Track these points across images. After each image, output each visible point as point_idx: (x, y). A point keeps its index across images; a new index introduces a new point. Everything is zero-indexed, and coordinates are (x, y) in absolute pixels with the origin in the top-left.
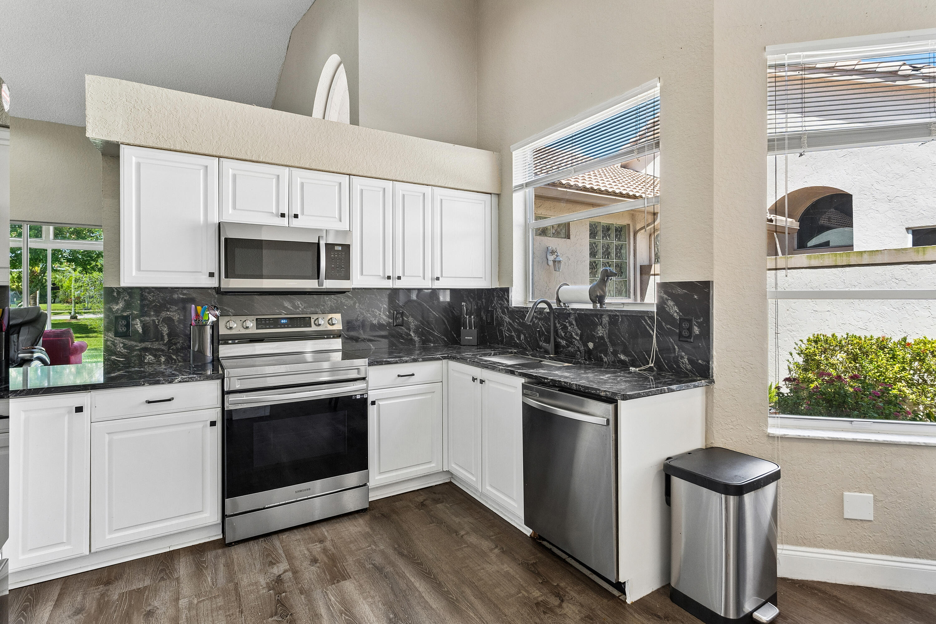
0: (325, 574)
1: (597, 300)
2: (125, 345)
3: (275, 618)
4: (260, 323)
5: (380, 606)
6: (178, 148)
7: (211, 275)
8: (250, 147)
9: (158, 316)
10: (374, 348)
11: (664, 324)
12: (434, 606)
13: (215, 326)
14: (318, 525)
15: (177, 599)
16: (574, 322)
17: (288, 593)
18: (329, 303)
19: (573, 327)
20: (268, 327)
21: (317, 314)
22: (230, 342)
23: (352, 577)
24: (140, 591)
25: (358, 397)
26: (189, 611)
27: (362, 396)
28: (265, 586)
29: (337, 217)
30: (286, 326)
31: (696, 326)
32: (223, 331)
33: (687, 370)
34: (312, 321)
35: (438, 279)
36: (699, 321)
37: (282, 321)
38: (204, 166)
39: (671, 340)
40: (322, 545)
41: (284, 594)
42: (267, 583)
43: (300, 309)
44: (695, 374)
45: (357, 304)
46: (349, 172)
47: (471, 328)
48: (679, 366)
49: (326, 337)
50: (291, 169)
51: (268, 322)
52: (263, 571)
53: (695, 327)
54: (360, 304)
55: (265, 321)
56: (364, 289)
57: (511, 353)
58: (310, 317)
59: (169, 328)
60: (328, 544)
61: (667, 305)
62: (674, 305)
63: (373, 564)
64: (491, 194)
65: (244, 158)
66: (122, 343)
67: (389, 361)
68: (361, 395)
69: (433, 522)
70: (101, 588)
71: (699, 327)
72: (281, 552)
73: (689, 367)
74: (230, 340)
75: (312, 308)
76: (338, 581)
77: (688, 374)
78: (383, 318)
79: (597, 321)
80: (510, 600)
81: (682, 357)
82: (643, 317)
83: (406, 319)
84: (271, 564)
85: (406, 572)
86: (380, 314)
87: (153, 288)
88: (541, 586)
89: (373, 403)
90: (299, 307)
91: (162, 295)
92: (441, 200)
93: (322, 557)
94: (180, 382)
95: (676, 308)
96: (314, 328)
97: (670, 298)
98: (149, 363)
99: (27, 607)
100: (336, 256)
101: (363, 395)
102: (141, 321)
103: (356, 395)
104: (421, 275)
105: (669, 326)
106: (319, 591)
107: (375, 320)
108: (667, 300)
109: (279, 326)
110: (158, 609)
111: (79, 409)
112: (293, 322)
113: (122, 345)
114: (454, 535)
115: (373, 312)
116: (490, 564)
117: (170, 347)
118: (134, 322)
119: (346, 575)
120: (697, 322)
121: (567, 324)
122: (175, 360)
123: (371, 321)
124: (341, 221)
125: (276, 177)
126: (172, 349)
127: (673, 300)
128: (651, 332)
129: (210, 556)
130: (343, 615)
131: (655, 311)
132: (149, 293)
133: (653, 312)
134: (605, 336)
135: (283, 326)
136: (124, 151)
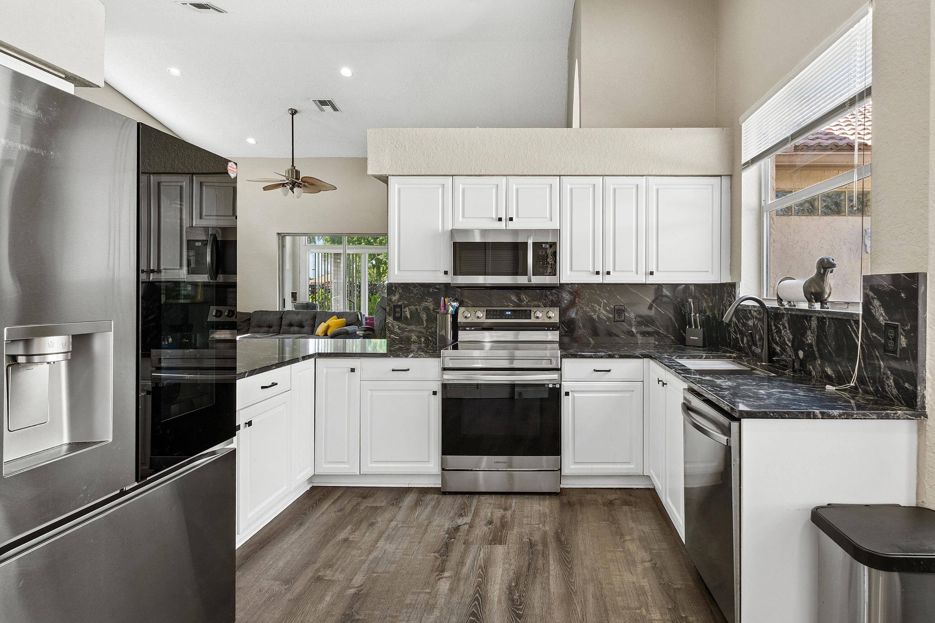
0: (490, 535)
1: (812, 298)
2: (399, 327)
3: (436, 554)
4: (489, 315)
5: (511, 574)
6: (423, 174)
7: (446, 273)
8: (474, 164)
9: (420, 306)
10: (593, 342)
11: (869, 331)
12: (552, 590)
13: (455, 316)
14: (513, 496)
15: (392, 520)
16: (787, 325)
17: (456, 540)
18: (550, 297)
19: (786, 331)
20: (495, 317)
21: (539, 307)
22: (468, 329)
23: (507, 544)
24: (376, 508)
25: (551, 386)
26: (393, 530)
27: (555, 386)
28: (446, 530)
29: (548, 217)
30: (510, 317)
31: (903, 335)
32: (460, 319)
33: (892, 395)
34: (532, 313)
35: (652, 273)
36: (906, 328)
37: (507, 313)
38: (442, 185)
39: (877, 353)
40: (504, 512)
41: (453, 540)
42: (449, 528)
43: (525, 303)
44: (901, 402)
45: (577, 299)
46: (558, 174)
47: (696, 327)
48: (883, 388)
49: (546, 328)
50: (508, 177)
51: (495, 313)
52: (452, 519)
53: (902, 337)
54: (579, 299)
55: (493, 312)
56: (583, 284)
57: (730, 357)
58: (531, 310)
59: (427, 315)
60: (509, 513)
61: (873, 306)
62: (880, 306)
63: (530, 540)
64: (721, 176)
65: (469, 174)
66: (398, 325)
67: (583, 355)
68: (553, 384)
69: (608, 521)
70: (360, 499)
71: (906, 338)
72: (473, 509)
73: (895, 391)
74: (468, 327)
75: (535, 301)
76: (495, 544)
77: (894, 402)
78: (603, 313)
79: (807, 324)
80: (624, 611)
81: (888, 378)
82: (848, 321)
83: (627, 315)
84: (461, 515)
85: (550, 555)
86: (600, 309)
87: (417, 283)
88: (667, 611)
89: (567, 394)
90: (524, 300)
91: (422, 289)
92: (658, 190)
93: (497, 522)
94: (412, 357)
95: (882, 311)
96: (533, 320)
97: (876, 297)
98: (414, 342)
99: (321, 498)
100: (544, 253)
101: (555, 384)
102: (409, 309)
103: (548, 384)
104: (634, 270)
105: (874, 335)
106: (477, 546)
107: (594, 314)
108: (873, 298)
109: (504, 317)
110: (378, 523)
111: (353, 370)
112: (516, 314)
113: (397, 327)
114: (618, 537)
115: (593, 306)
116: (631, 573)
117: (427, 330)
118: (405, 310)
119: (504, 541)
120: (904, 330)
121: (781, 327)
122: (430, 340)
123: (591, 315)
124: (551, 220)
125: (496, 186)
126: (429, 332)
127: (879, 299)
128: (857, 341)
129: (429, 497)
130: (480, 569)
131: (861, 312)
132: (414, 288)
133: (858, 315)
134: (814, 343)
135: (507, 317)
136: (391, 180)
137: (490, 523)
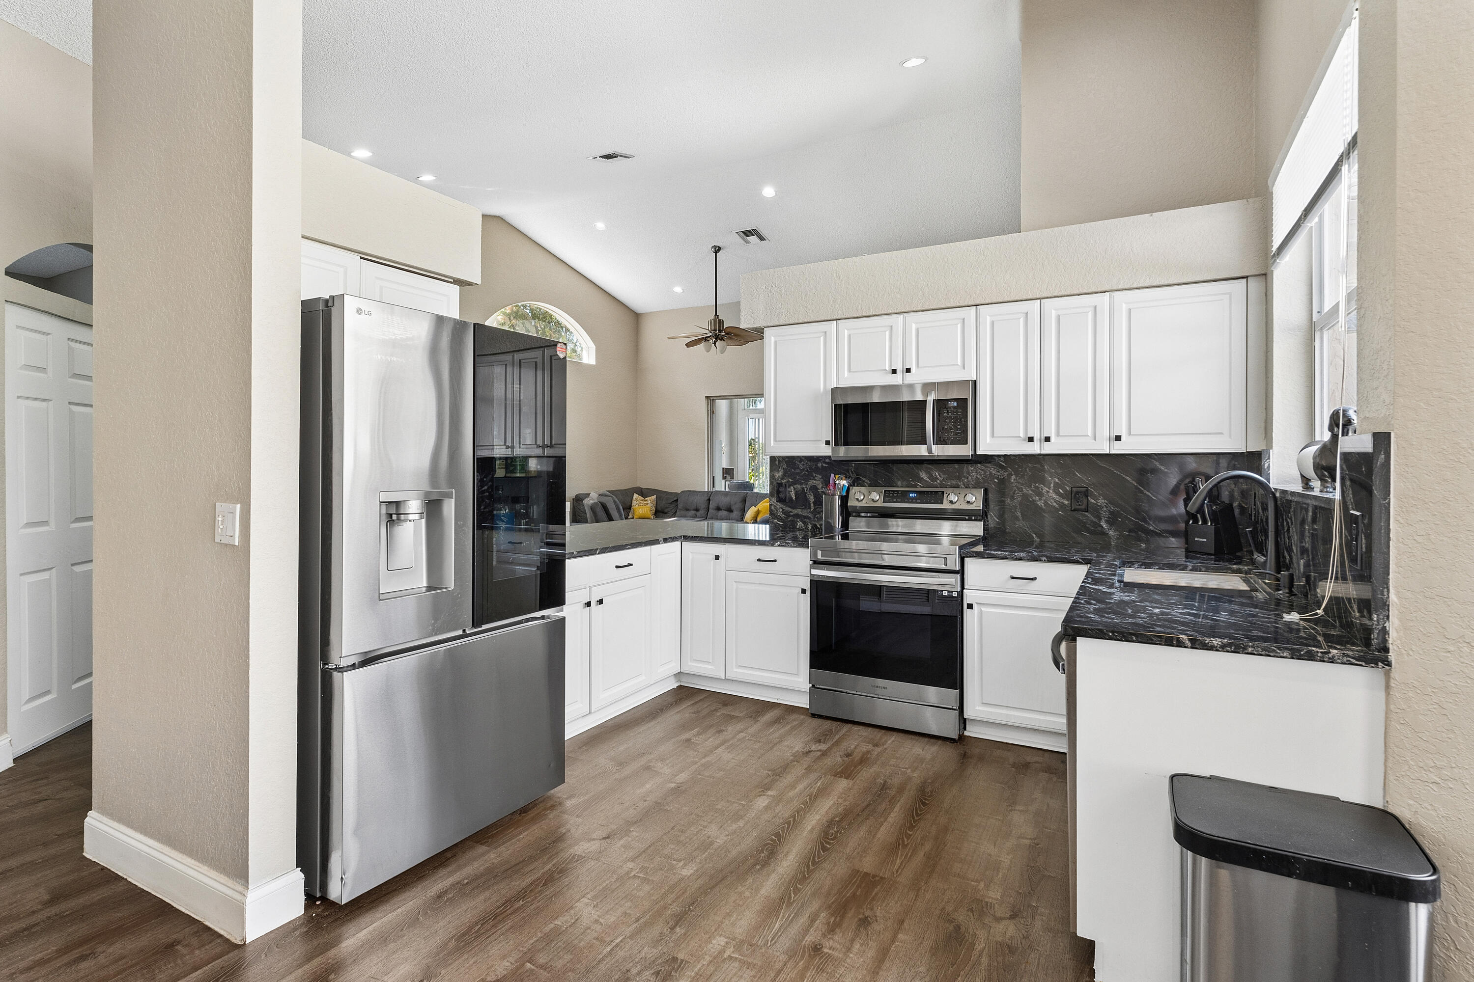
1: (1325, 475)
2: (783, 510)
3: (769, 773)
4: (888, 496)
5: (841, 809)
7: (827, 443)
9: (806, 484)
10: (1038, 540)
13: (845, 498)
14: (895, 733)
16: (1293, 519)
18: (974, 474)
20: (895, 500)
21: (958, 488)
22: (863, 514)
23: (855, 780)
24: (732, 717)
25: (945, 594)
27: (951, 594)
28: (793, 753)
29: (959, 364)
30: (914, 501)
31: (1363, 532)
32: (851, 503)
34: (945, 495)
35: (1118, 438)
36: (1365, 522)
37: (911, 495)
38: (824, 332)
40: (872, 748)
42: (797, 752)
43: (939, 482)
45: (1013, 477)
46: (974, 303)
47: (1206, 522)
49: (967, 517)
50: (905, 315)
51: (895, 495)
52: (807, 743)
53: (1362, 535)
54: (1016, 476)
55: (893, 494)
56: (1023, 455)
58: (943, 492)
59: (815, 497)
60: (877, 750)
61: (1346, 486)
62: (1349, 486)
63: (885, 782)
64: (1245, 278)
65: (856, 316)
66: (782, 508)
67: (993, 554)
68: (949, 591)
69: (1006, 784)
70: (720, 705)
71: (1365, 537)
72: (837, 737)
74: (862, 513)
75: (953, 480)
78: (1053, 498)
83: (1092, 501)
84: (819, 741)
85: (900, 804)
86: (1048, 492)
87: (802, 457)
89: (970, 606)
90: (938, 479)
91: (810, 464)
92: (1130, 310)
93: (857, 756)
94: (779, 546)
96: (946, 505)
98: (799, 530)
99: (683, 698)
100: (950, 414)
101: (952, 592)
102: (794, 489)
103: (943, 591)
104: (1090, 433)
107: (1040, 499)
108: (1346, 475)
109: (906, 500)
111: (717, 557)
112: (923, 496)
113: (781, 510)
114: (1006, 804)
115: (1038, 488)
117: (815, 515)
118: (789, 489)
119: (853, 776)
120: (1364, 525)
122: (819, 528)
123: (1034, 501)
124: (964, 368)
125: (889, 328)
126: (817, 518)
129: (794, 717)
130: (808, 797)
132: (800, 462)
135: (910, 501)
136: (767, 332)
137: (848, 755)
